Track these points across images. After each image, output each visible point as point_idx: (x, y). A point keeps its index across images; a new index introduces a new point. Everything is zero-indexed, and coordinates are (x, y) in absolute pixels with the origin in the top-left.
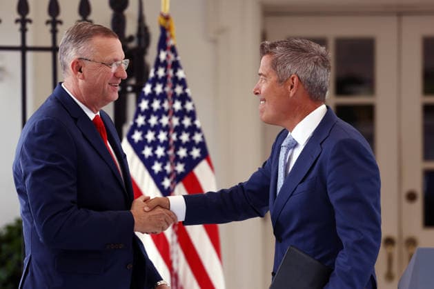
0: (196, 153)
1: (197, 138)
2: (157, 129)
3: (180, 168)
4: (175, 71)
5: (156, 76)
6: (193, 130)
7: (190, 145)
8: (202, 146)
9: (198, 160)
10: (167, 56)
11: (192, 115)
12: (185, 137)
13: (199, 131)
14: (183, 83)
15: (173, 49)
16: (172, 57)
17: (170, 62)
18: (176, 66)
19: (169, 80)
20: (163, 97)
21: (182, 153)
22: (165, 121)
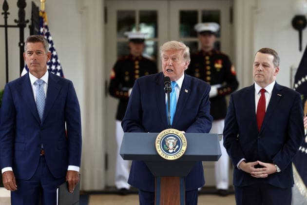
1: (59, 68)
4: (48, 37)
6: (57, 64)
7: (56, 71)
8: (61, 71)
10: (44, 30)
11: (56, 57)
12: (53, 67)
13: (59, 65)
14: (51, 42)
15: (46, 27)
16: (46, 31)
17: (45, 34)
18: (48, 35)
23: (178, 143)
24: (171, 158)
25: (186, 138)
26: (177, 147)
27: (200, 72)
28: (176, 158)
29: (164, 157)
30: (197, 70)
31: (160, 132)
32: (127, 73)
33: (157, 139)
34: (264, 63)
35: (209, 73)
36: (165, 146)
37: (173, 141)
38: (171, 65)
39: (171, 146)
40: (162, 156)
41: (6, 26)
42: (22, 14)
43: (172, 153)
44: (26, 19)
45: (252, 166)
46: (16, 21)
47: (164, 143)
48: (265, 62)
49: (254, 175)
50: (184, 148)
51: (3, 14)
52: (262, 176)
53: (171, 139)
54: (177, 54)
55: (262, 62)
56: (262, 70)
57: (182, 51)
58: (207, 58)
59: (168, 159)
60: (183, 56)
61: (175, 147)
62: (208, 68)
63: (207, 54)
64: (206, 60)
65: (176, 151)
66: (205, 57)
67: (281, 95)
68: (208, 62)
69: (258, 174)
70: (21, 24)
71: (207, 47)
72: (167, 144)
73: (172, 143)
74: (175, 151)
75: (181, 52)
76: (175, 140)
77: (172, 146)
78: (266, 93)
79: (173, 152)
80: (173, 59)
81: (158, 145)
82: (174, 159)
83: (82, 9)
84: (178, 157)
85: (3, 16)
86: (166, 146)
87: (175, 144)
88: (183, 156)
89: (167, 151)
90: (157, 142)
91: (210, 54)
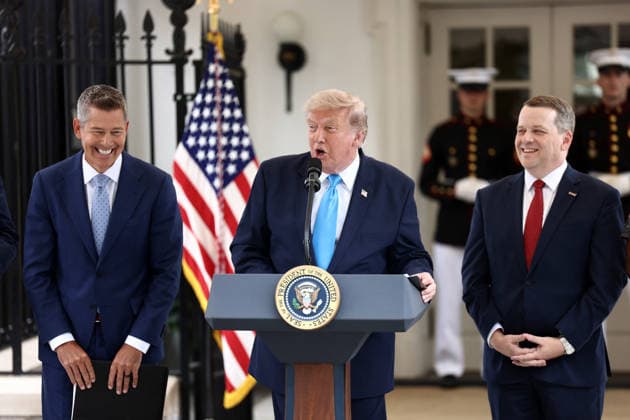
0: (245, 155)
1: (246, 142)
2: (208, 134)
3: (232, 169)
4: (225, 82)
5: (206, 87)
6: (241, 135)
7: (240, 149)
8: (250, 149)
9: (247, 162)
10: (216, 68)
11: (241, 121)
12: (235, 141)
13: (247, 135)
14: (231, 92)
15: (222, 62)
16: (221, 69)
17: (218, 75)
18: (225, 77)
19: (218, 91)
20: (212, 105)
21: (233, 155)
22: (226, 127)
23: (322, 295)
24: (307, 325)
25: (339, 285)
26: (320, 302)
27: (597, 147)
28: (318, 326)
29: (292, 324)
30: (592, 144)
31: (284, 273)
32: (453, 151)
33: (279, 287)
34: (536, 126)
35: (615, 148)
36: (294, 300)
37: (312, 290)
38: (321, 142)
39: (307, 302)
40: (288, 321)
41: (150, 63)
42: (179, 38)
43: (308, 316)
44: (187, 47)
45: (515, 343)
46: (168, 52)
47: (292, 295)
48: (537, 123)
49: (518, 361)
50: (334, 305)
51: (143, 38)
52: (534, 363)
53: (307, 287)
54: (333, 117)
55: (531, 125)
56: (532, 140)
57: (345, 111)
58: (613, 119)
59: (302, 327)
60: (348, 121)
61: (315, 304)
62: (615, 138)
63: (614, 112)
64: (611, 123)
65: (319, 310)
66: (608, 116)
67: (574, 195)
68: (614, 128)
69: (524, 360)
70: (178, 57)
71: (613, 98)
72: (298, 297)
73: (308, 295)
74: (315, 311)
75: (343, 113)
76: (315, 289)
77: (309, 301)
78: (544, 190)
79: (312, 314)
80: (327, 128)
81: (279, 299)
82: (313, 327)
83: (375, 28)
84: (323, 324)
85: (144, 42)
86: (298, 302)
87: (315, 298)
88: (333, 321)
89: (299, 312)
90: (277, 292)
91: (619, 110)
